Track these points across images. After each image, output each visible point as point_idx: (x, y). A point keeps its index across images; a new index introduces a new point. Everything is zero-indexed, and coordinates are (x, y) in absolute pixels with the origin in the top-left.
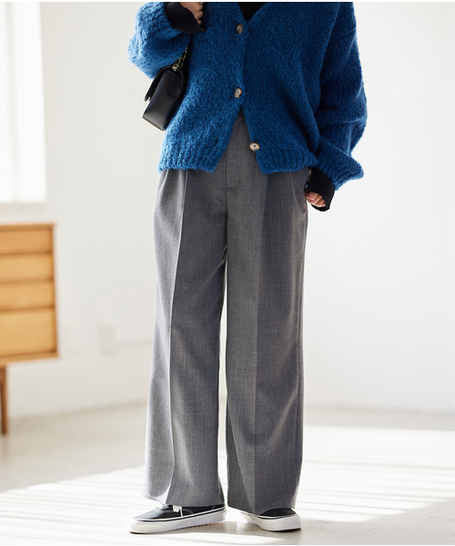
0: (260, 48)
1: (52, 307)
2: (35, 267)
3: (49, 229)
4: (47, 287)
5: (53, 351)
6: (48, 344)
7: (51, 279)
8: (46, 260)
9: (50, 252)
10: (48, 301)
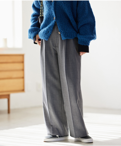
0: (58, 5)
1: (23, 78)
2: (19, 66)
3: (23, 56)
4: (22, 72)
5: (23, 90)
6: (22, 88)
7: (23, 70)
8: (22, 64)
9: (23, 62)
10: (22, 76)
